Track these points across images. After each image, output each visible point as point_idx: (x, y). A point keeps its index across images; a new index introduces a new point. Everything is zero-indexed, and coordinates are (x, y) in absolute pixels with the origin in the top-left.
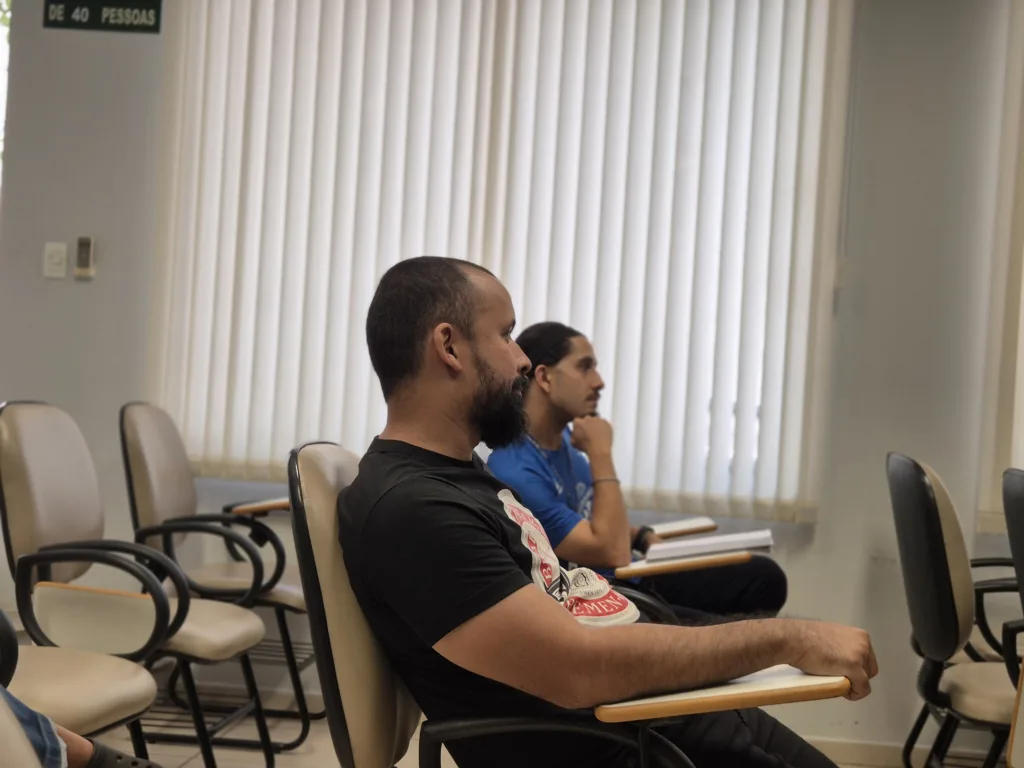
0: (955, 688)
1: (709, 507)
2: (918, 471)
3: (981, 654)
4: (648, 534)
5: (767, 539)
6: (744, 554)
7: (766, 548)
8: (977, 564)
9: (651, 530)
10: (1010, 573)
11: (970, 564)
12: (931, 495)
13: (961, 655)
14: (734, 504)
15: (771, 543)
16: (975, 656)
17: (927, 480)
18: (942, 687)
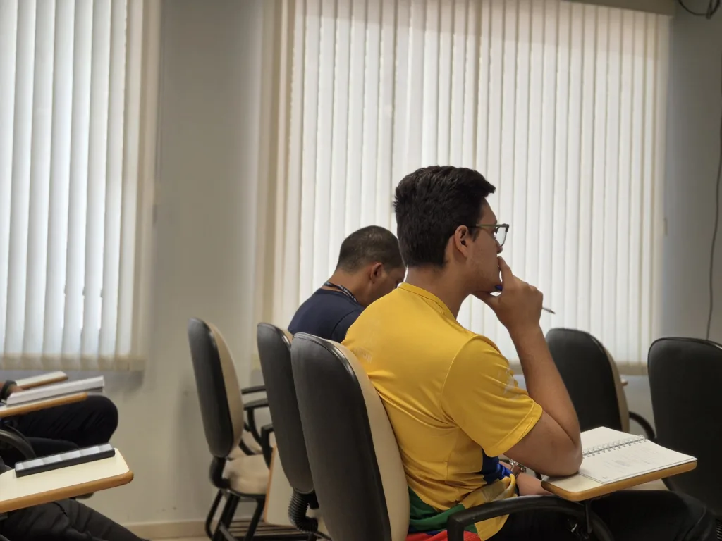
0: (233, 475)
1: (65, 363)
2: (206, 328)
3: (253, 450)
4: (13, 386)
5: (101, 382)
6: (82, 395)
7: (100, 389)
8: (245, 392)
9: (14, 383)
10: (262, 396)
11: (240, 393)
12: (214, 344)
13: (237, 451)
14: (84, 361)
15: (103, 385)
16: (248, 452)
17: (212, 334)
18: (225, 475)
